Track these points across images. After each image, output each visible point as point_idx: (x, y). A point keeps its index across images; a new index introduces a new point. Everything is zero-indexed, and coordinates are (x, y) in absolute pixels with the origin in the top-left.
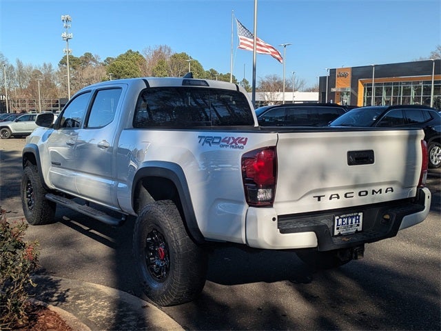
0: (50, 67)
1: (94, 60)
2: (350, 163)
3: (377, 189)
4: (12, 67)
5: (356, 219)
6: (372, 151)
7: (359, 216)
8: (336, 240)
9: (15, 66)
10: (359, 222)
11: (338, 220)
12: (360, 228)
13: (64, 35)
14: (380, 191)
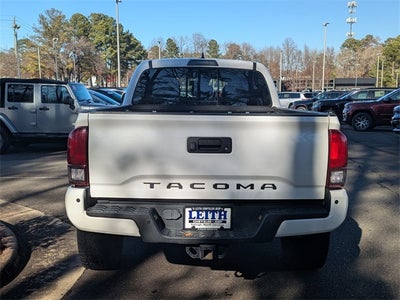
0: (333, 50)
1: (375, 42)
2: (190, 150)
3: (245, 183)
4: (300, 52)
5: (220, 215)
6: (230, 139)
7: (225, 212)
8: (189, 233)
9: (303, 51)
10: (225, 218)
11: (190, 212)
12: (227, 225)
13: (349, 20)
14: (252, 186)
